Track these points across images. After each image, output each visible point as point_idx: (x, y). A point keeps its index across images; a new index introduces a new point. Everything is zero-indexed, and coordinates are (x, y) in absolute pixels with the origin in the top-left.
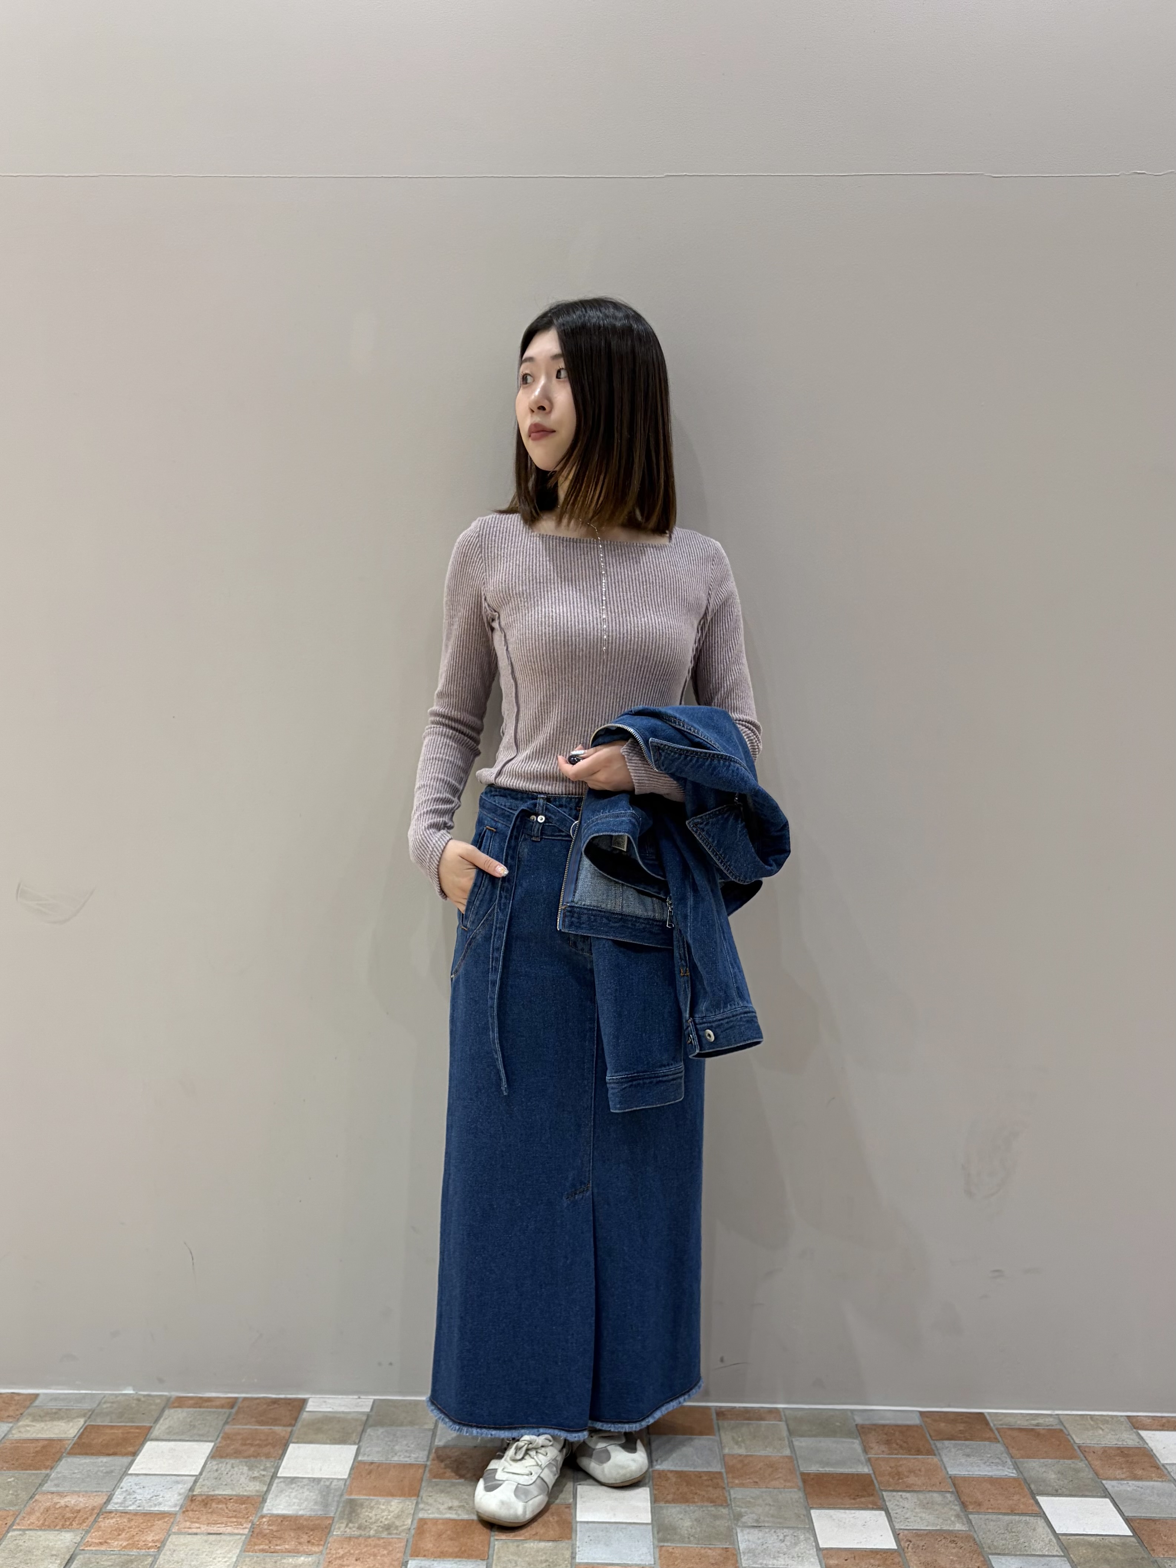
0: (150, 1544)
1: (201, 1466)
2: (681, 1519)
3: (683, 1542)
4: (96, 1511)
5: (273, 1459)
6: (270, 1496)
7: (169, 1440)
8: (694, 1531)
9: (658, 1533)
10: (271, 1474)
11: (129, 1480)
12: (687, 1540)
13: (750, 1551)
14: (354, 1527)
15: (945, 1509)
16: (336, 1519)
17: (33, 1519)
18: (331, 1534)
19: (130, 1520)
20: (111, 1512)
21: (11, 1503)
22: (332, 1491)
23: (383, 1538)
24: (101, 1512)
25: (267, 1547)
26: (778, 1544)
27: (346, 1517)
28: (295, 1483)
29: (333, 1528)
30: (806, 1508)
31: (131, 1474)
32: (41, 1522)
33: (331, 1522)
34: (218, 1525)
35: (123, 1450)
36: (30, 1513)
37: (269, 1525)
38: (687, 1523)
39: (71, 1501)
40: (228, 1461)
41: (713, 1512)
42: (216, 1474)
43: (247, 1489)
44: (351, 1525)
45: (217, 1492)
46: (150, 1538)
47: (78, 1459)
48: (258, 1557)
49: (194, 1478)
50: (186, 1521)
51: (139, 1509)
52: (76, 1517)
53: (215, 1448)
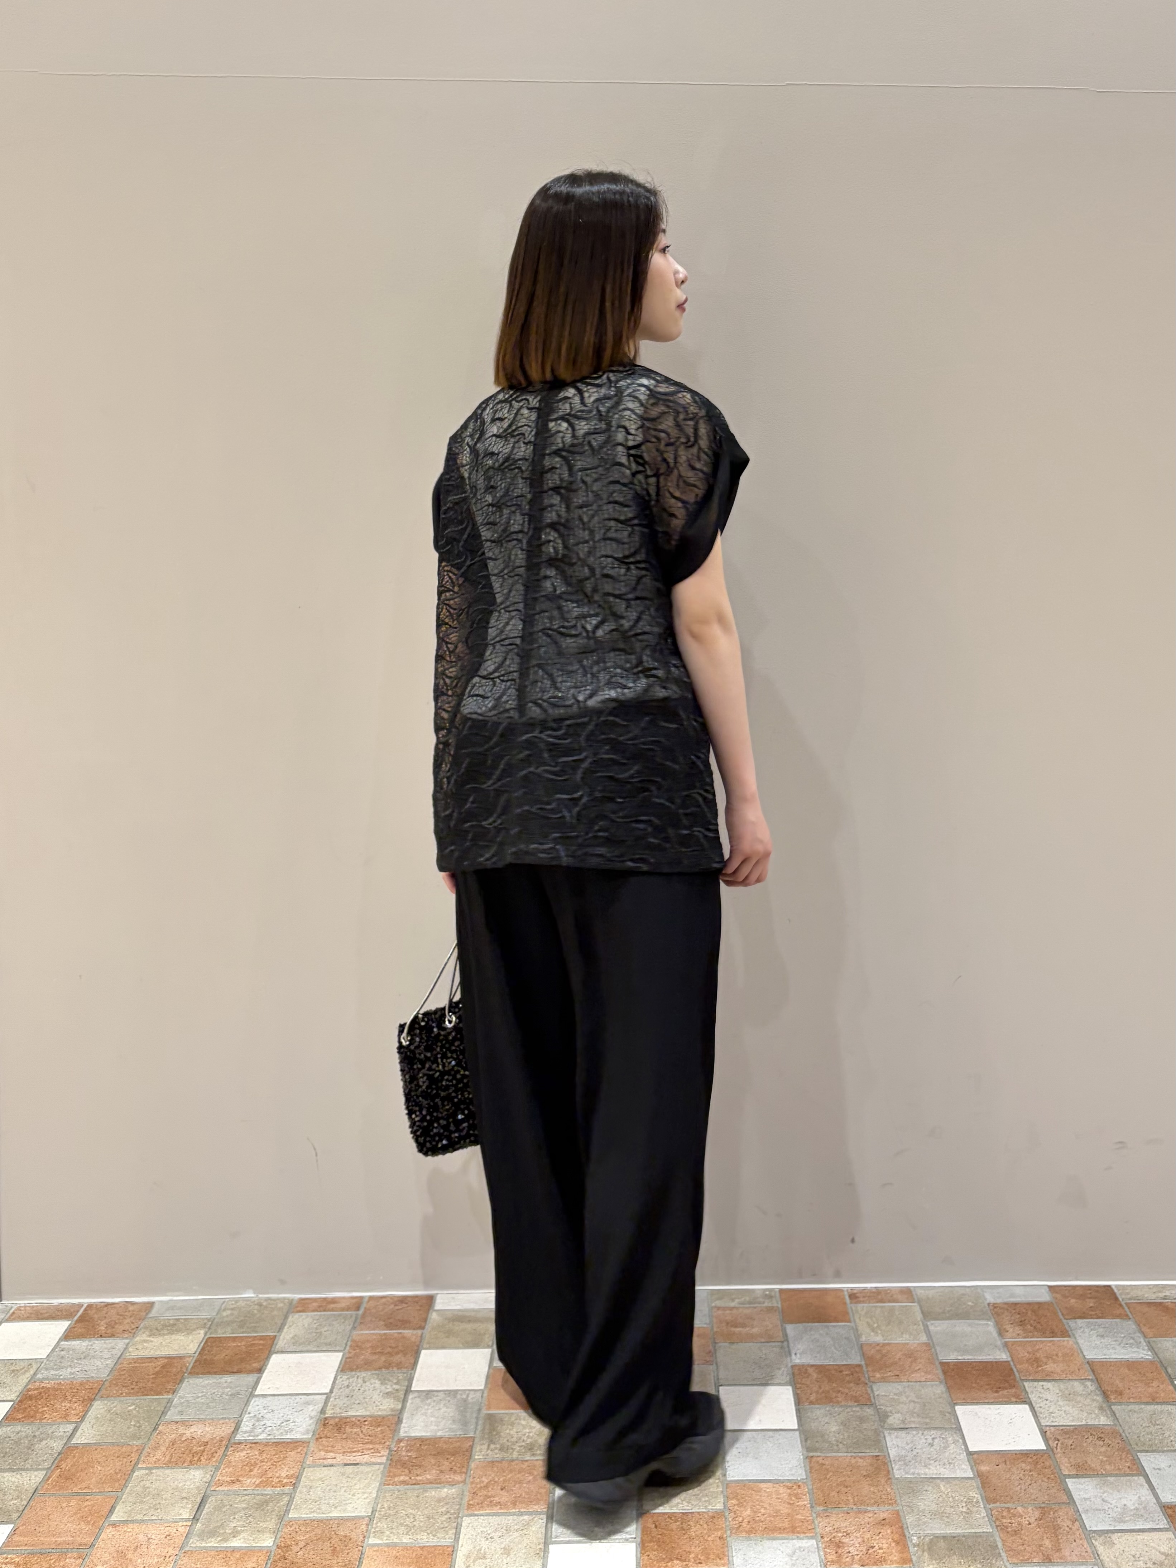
0: (285, 1481)
1: (331, 1382)
2: (827, 1423)
3: (833, 1451)
4: (224, 1442)
5: (405, 1370)
6: (406, 1415)
7: (295, 1352)
8: (842, 1437)
9: (806, 1440)
10: (405, 1388)
11: (257, 1403)
12: (835, 1447)
13: (901, 1458)
14: (496, 1448)
15: (1088, 1400)
16: (476, 1440)
17: (159, 1454)
18: (473, 1458)
19: (261, 1452)
20: (239, 1443)
21: (134, 1437)
22: (470, 1406)
23: (527, 1461)
24: (230, 1443)
25: (407, 1478)
26: (928, 1449)
27: (486, 1436)
28: (431, 1398)
29: (474, 1451)
30: (949, 1404)
31: (258, 1396)
32: (168, 1458)
33: (471, 1443)
34: (354, 1454)
35: (248, 1367)
36: (156, 1448)
37: (408, 1451)
38: (834, 1428)
39: (197, 1431)
40: (359, 1374)
41: (858, 1414)
42: (347, 1391)
43: (381, 1407)
44: (492, 1446)
45: (350, 1413)
46: (283, 1474)
47: (201, 1380)
48: (399, 1491)
49: (324, 1397)
50: (320, 1450)
51: (269, 1437)
52: (204, 1451)
53: (344, 1359)
